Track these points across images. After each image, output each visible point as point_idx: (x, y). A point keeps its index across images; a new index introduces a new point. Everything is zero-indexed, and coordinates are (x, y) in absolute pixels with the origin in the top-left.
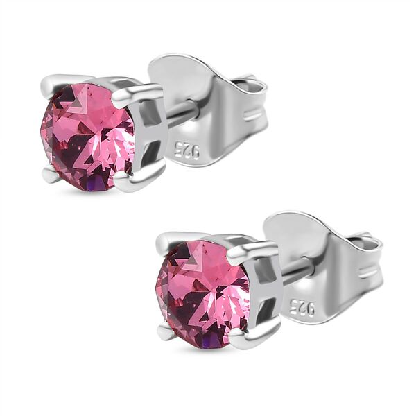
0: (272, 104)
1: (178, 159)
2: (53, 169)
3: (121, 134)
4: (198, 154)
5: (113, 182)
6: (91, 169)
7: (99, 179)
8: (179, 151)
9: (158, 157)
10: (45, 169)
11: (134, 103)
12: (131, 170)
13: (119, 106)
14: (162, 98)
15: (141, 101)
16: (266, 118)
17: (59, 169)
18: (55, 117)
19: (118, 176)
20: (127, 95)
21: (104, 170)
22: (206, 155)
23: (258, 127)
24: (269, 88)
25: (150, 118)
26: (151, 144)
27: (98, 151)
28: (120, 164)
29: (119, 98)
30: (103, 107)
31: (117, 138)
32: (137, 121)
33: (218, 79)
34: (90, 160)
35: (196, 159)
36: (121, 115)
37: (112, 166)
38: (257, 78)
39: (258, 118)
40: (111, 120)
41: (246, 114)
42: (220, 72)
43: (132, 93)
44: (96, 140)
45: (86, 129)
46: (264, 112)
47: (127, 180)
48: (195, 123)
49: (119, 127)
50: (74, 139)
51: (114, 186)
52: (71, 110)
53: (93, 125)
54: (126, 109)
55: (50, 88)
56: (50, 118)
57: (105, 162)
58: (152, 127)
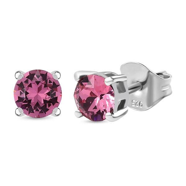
0: (174, 83)
1: (133, 107)
2: (80, 112)
3: (108, 96)
4: (142, 105)
5: (105, 117)
6: (96, 111)
7: (99, 116)
8: (133, 104)
9: (125, 107)
10: (76, 111)
11: (114, 83)
12: (113, 112)
13: (108, 84)
14: (126, 81)
15: (117, 82)
16: (171, 90)
17: (82, 111)
18: (80, 89)
19: (107, 115)
20: (111, 79)
21: (101, 112)
22: (145, 106)
23: (168, 93)
24: (172, 77)
25: (121, 90)
26: (122, 101)
27: (99, 104)
28: (108, 109)
29: (108, 81)
30: (101, 85)
31: (107, 98)
32: (116, 91)
33: (150, 73)
34: (95, 108)
35: (141, 107)
36: (109, 88)
37: (105, 110)
38: (167, 73)
39: (168, 90)
40: (104, 90)
41: (163, 88)
42: (151, 70)
43: (114, 79)
44: (98, 99)
45: (94, 94)
46: (170, 87)
47: (111, 116)
48: (140, 92)
49: (108, 93)
50: (88, 99)
51: (106, 119)
52: (87, 86)
53: (96, 93)
54: (111, 86)
55: (78, 77)
56: (78, 89)
57: (102, 109)
58: (122, 94)
